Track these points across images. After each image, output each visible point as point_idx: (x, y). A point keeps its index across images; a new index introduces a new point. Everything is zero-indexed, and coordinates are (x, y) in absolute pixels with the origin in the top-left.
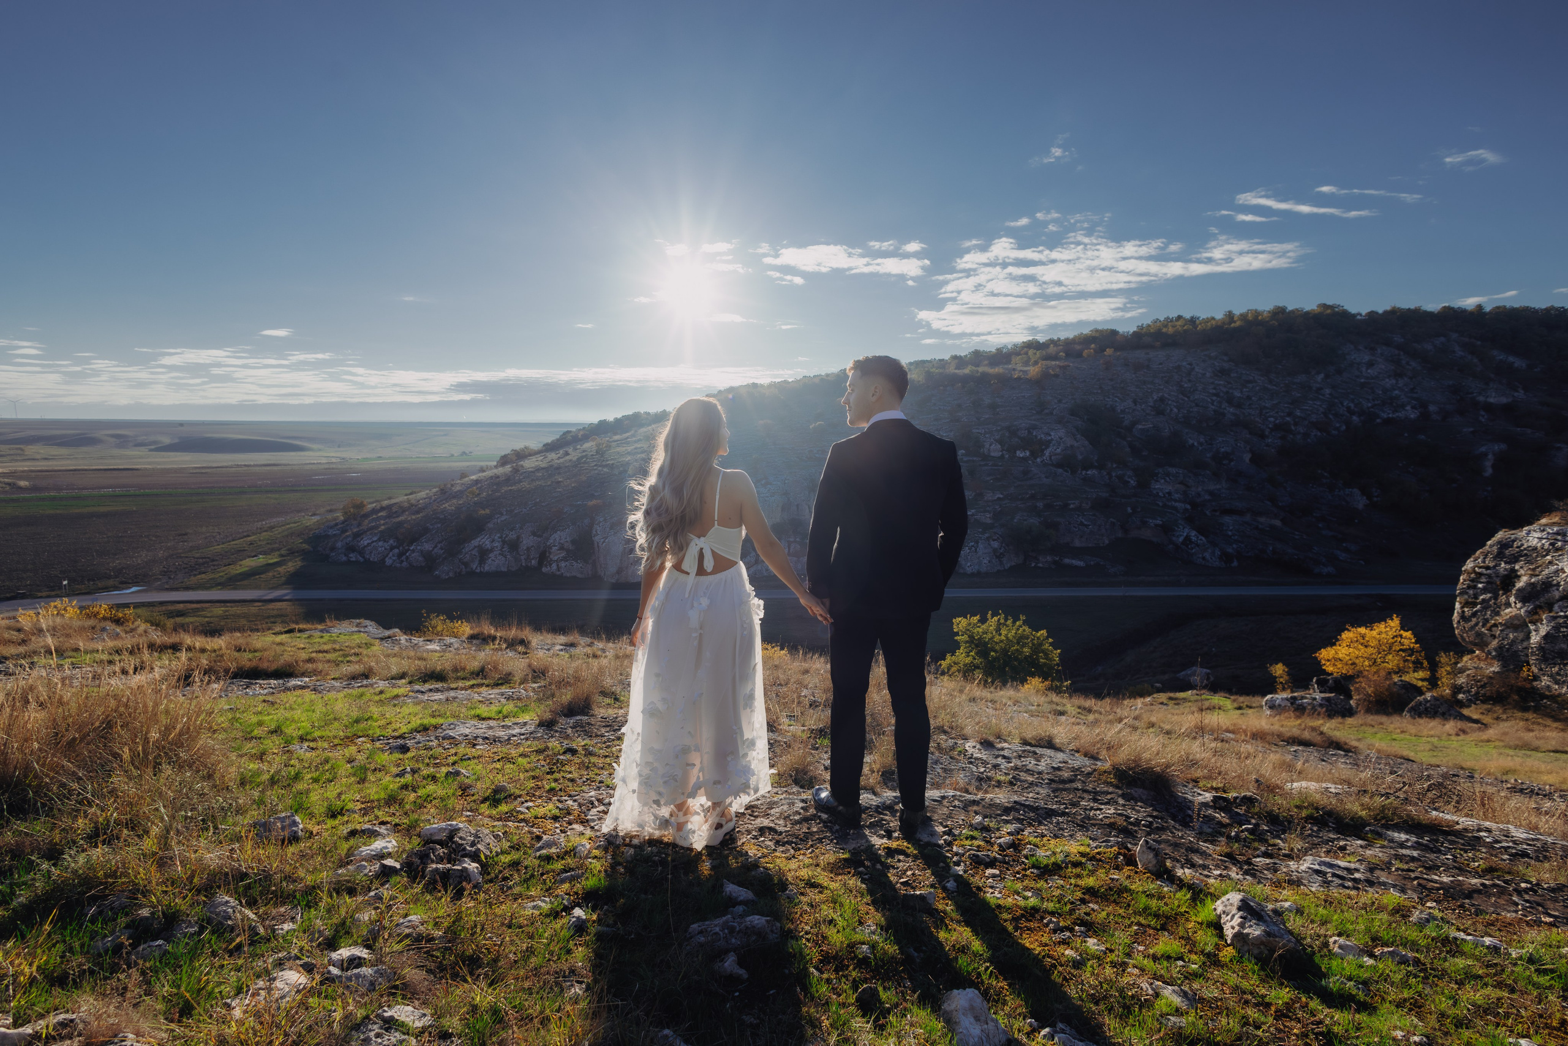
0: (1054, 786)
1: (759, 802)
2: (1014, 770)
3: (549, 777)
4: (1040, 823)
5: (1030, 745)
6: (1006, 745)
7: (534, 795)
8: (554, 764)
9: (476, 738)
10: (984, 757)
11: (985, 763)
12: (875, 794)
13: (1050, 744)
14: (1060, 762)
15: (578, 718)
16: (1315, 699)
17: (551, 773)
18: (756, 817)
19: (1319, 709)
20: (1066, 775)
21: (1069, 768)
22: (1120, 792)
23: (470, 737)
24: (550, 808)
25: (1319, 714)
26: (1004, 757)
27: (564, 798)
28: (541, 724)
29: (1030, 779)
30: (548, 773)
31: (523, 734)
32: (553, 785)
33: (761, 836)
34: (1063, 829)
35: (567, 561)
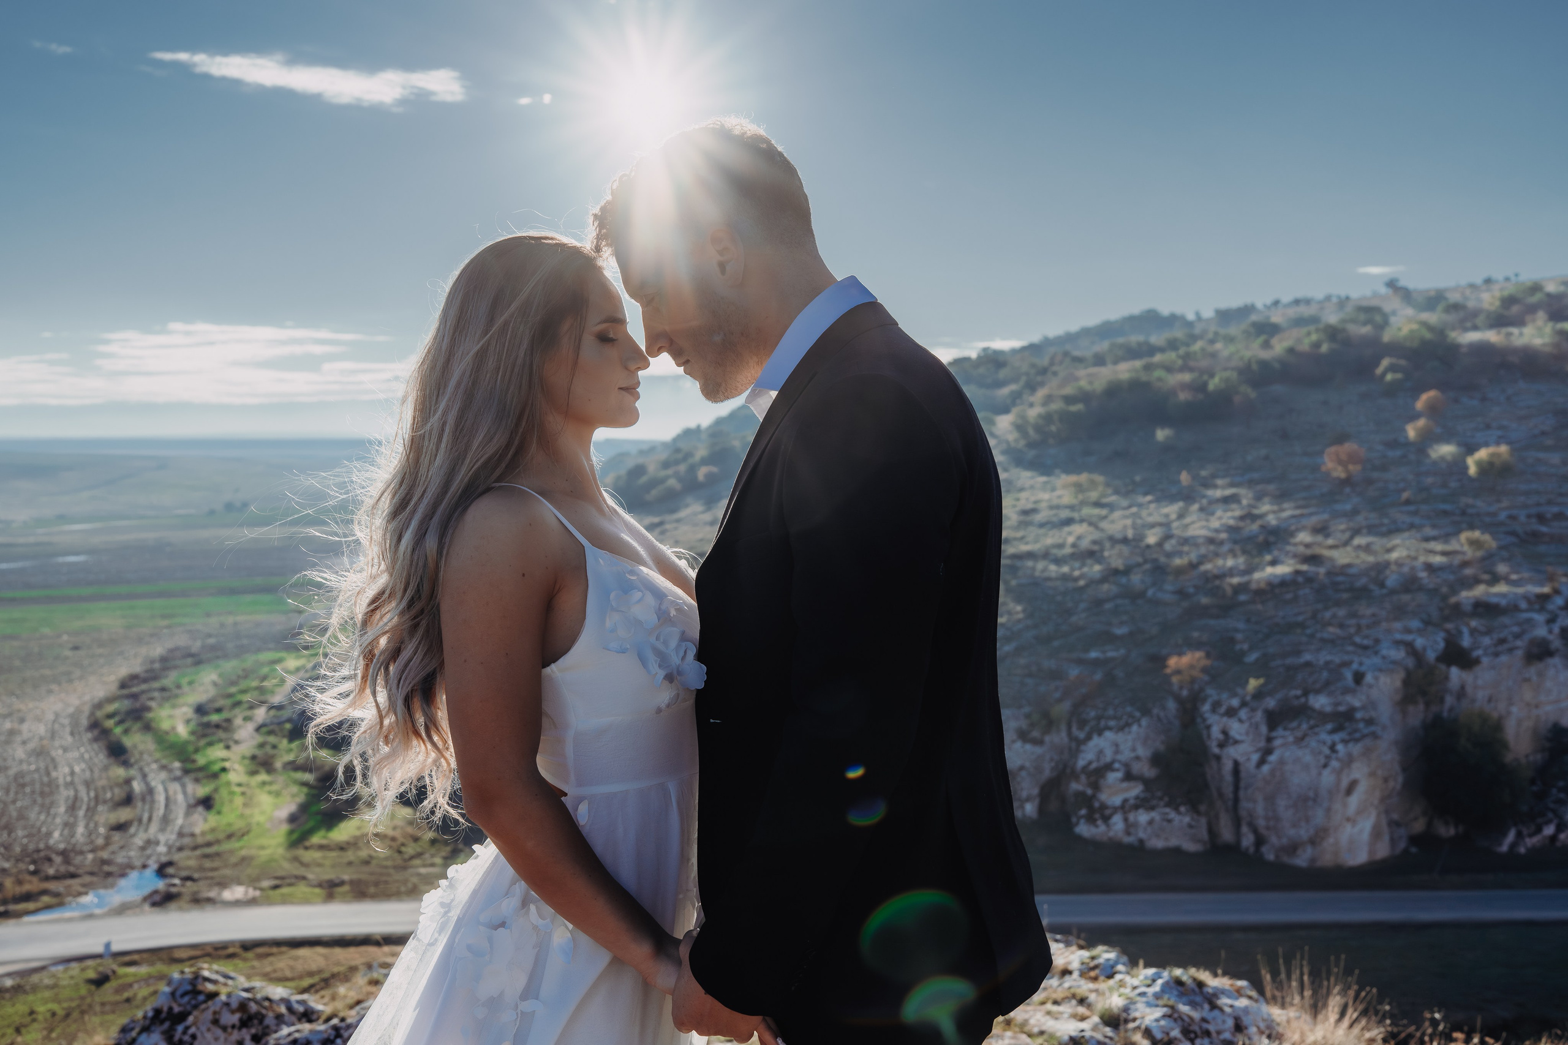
35: (1152, 808)
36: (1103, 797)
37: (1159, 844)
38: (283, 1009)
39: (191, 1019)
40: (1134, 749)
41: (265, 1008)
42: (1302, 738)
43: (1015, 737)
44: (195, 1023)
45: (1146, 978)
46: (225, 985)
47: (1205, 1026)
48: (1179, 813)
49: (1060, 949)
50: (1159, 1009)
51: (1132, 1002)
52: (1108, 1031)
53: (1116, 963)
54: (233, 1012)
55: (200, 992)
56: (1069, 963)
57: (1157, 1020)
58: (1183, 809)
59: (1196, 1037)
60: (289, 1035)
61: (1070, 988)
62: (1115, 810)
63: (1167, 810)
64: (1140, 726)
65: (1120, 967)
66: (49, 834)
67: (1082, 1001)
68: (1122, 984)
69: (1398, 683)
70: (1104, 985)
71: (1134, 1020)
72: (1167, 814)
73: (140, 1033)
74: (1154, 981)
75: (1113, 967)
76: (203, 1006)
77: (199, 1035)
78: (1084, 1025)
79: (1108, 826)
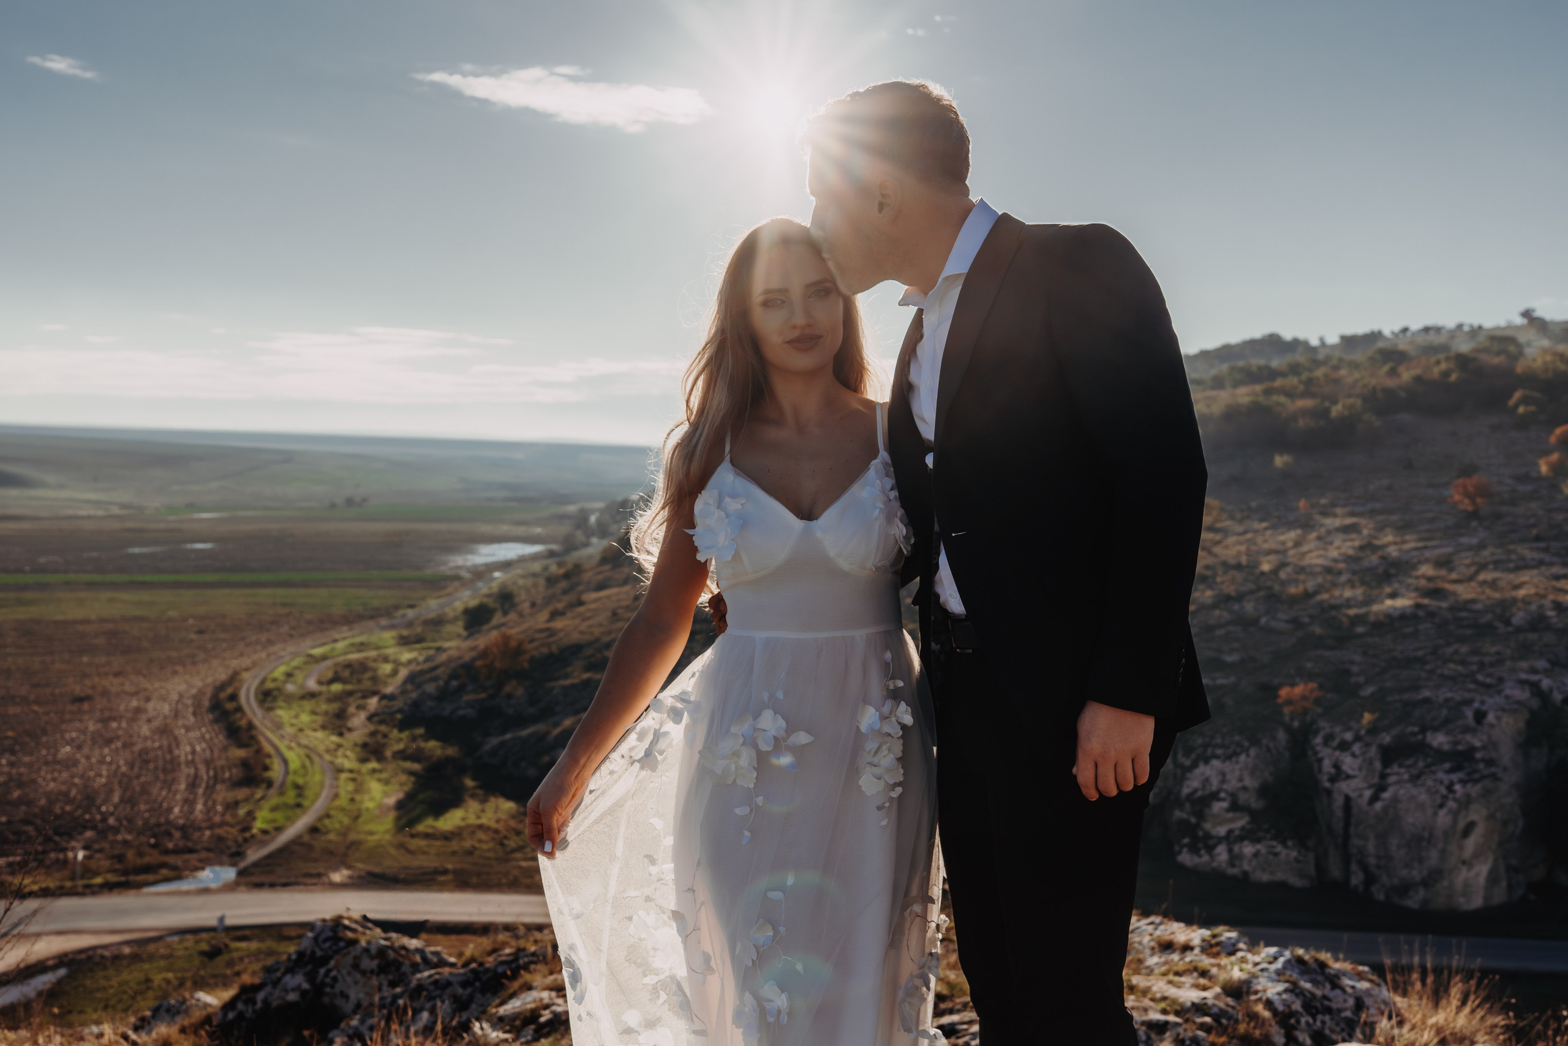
35: (1258, 841)
36: (1207, 826)
37: (1265, 877)
38: (418, 958)
39: (332, 963)
40: (1241, 780)
41: (402, 956)
42: (1418, 777)
44: (336, 967)
45: (1268, 956)
46: (364, 934)
47: (1326, 1003)
48: (1286, 847)
49: (1181, 928)
50: (1281, 984)
51: (1254, 976)
52: (1230, 1001)
53: (1238, 941)
54: (372, 958)
55: (341, 939)
56: (1191, 940)
57: (1279, 994)
58: (1290, 843)
59: (1318, 1012)
60: (430, 976)
61: (1191, 962)
62: (1220, 840)
63: (1274, 843)
64: (1248, 755)
65: (1241, 945)
66: (170, 810)
67: (1204, 973)
68: (1243, 960)
69: (1522, 725)
70: (1224, 961)
71: (1256, 992)
72: (1274, 847)
73: (285, 974)
74: (1276, 958)
75: (1234, 945)
76: (345, 951)
77: (340, 978)
78: (1208, 994)
79: (1212, 856)
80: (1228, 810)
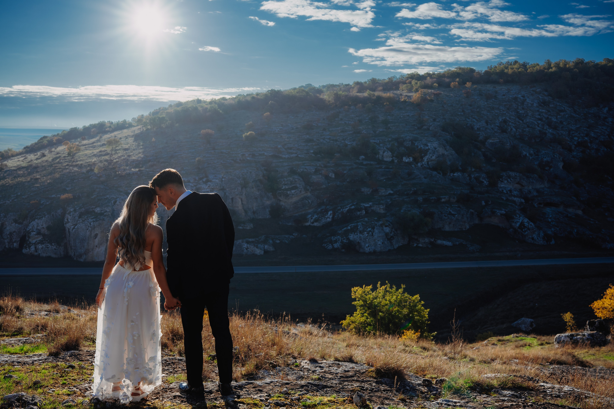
0: (342, 379)
1: (175, 387)
2: (324, 373)
3: (61, 379)
4: (317, 391)
5: (339, 361)
6: (325, 361)
7: (55, 386)
8: (63, 373)
9: (13, 362)
10: (309, 367)
11: (308, 370)
12: (236, 381)
13: (350, 360)
14: (350, 368)
15: (72, 351)
16: (584, 335)
17: (62, 376)
18: (173, 392)
19: (586, 342)
20: (350, 374)
21: (354, 370)
22: (375, 380)
23: (9, 362)
24: (65, 391)
25: (586, 345)
26: (320, 367)
27: (71, 387)
28: (51, 354)
29: (330, 376)
30: (60, 377)
31: (41, 360)
32: (65, 382)
33: (174, 399)
34: (328, 393)
35: (43, 244)
36: (30, 240)
37: (44, 255)
40: (42, 225)
43: (13, 222)
58: (53, 244)
62: (33, 244)
63: (48, 244)
64: (45, 217)
72: (48, 245)
79: (30, 249)
80: (36, 235)
